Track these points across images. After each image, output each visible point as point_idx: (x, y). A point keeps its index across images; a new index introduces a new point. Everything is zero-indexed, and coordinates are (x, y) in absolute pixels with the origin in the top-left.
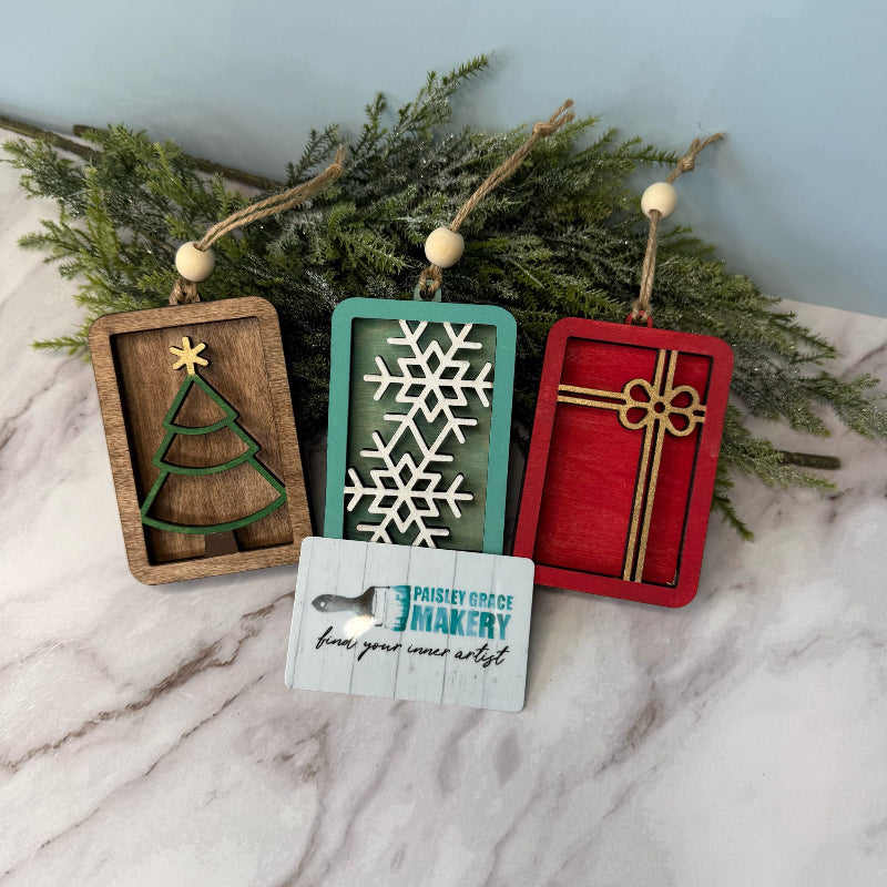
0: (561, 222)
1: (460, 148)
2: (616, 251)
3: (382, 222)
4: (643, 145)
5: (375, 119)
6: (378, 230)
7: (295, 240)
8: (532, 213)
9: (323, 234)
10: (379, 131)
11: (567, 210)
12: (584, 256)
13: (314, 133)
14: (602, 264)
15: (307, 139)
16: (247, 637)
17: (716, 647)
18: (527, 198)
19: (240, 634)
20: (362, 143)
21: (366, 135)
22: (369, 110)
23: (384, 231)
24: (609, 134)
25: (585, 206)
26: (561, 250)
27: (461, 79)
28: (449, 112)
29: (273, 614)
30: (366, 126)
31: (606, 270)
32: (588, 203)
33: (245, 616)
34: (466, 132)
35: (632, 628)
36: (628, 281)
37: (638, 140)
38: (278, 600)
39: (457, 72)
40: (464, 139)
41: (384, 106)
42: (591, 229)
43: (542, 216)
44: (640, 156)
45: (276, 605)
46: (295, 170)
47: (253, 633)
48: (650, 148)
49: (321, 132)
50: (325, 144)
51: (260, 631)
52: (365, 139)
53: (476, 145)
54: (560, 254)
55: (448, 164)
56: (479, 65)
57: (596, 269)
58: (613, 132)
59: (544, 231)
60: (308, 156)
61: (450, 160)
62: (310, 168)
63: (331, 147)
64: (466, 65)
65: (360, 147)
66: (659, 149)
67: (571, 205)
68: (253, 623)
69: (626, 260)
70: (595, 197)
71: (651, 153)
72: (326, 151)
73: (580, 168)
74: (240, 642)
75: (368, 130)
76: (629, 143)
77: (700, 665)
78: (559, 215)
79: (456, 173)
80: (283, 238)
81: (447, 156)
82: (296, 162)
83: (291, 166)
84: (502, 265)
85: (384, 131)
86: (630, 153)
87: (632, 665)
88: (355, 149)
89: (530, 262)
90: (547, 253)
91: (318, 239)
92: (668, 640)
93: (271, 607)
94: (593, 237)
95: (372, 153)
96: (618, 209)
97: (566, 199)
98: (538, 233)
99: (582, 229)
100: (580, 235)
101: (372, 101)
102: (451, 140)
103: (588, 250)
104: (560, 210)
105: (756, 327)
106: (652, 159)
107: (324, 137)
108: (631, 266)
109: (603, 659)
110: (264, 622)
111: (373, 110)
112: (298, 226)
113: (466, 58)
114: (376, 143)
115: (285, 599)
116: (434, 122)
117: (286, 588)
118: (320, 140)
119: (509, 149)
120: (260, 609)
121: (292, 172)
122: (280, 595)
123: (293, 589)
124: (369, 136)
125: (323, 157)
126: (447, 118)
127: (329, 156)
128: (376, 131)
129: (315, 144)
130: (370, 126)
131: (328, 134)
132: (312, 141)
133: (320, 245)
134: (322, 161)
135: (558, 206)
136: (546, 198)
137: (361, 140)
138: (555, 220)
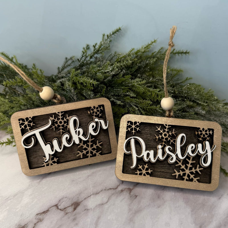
7: (60, 84)
9: (69, 81)
11: (150, 74)
13: (66, 58)
15: (64, 60)
16: (38, 222)
17: (226, 216)
19: (35, 221)
21: (83, 55)
25: (156, 74)
27: (113, 36)
28: (109, 46)
29: (48, 213)
32: (156, 72)
33: (37, 214)
34: (115, 53)
35: (192, 211)
38: (51, 208)
39: (111, 33)
40: (115, 56)
41: (89, 48)
46: (60, 69)
47: (40, 220)
49: (69, 58)
50: (70, 62)
51: (43, 219)
56: (118, 30)
58: (162, 48)
60: (64, 65)
63: (72, 63)
64: (114, 31)
65: (81, 59)
68: (40, 217)
70: (158, 70)
73: (152, 58)
74: (35, 224)
75: (84, 53)
77: (220, 223)
78: (147, 76)
82: (61, 67)
83: (59, 68)
85: (89, 55)
87: (194, 225)
88: (80, 60)
91: (67, 82)
92: (206, 215)
93: (48, 211)
97: (149, 70)
99: (155, 78)
101: (85, 46)
102: (110, 55)
107: (70, 59)
108: (173, 88)
109: (181, 224)
110: (45, 216)
111: (85, 49)
112: (60, 81)
113: (114, 29)
114: (87, 59)
115: (53, 207)
116: (105, 50)
117: (54, 202)
118: (68, 60)
119: (129, 55)
120: (43, 211)
121: (59, 70)
122: (51, 206)
123: (57, 204)
124: (84, 55)
125: (69, 65)
126: (109, 48)
127: (71, 65)
128: (86, 54)
129: (67, 61)
130: (84, 52)
131: (71, 58)
132: (66, 60)
133: (68, 84)
134: (69, 67)
135: (147, 73)
136: (142, 71)
137: (81, 57)
138: (146, 78)
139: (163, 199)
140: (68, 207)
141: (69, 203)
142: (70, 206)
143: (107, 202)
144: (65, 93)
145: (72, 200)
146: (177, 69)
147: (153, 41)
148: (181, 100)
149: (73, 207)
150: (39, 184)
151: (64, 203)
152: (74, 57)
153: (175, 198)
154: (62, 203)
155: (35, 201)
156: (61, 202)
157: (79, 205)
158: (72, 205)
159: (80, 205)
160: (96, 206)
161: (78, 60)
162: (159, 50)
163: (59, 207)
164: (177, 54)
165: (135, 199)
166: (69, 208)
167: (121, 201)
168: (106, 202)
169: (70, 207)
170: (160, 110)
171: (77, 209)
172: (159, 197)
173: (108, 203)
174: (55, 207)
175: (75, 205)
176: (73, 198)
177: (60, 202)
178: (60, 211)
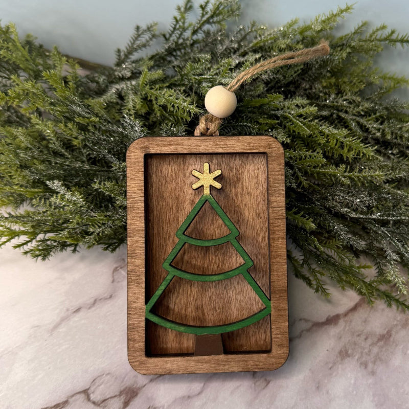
0: (325, 94)
1: (248, 37)
2: (367, 113)
3: (184, 85)
4: (387, 32)
5: (182, 14)
6: (180, 91)
7: (114, 99)
8: (303, 86)
9: (136, 93)
10: (186, 25)
11: (330, 84)
12: (343, 115)
13: (138, 28)
14: (358, 123)
15: (132, 32)
18: (298, 70)
20: (173, 32)
21: (175, 25)
22: (179, 9)
23: (184, 91)
24: (362, 26)
25: (345, 83)
26: (325, 111)
28: (239, 8)
30: (175, 18)
31: (361, 126)
32: (346, 80)
34: (253, 25)
36: (379, 134)
37: (383, 27)
38: (72, 396)
40: (251, 31)
41: (191, 7)
42: (349, 96)
43: (311, 88)
44: (385, 39)
45: (71, 400)
46: (122, 54)
48: (393, 32)
49: (144, 26)
50: (147, 36)
52: (175, 29)
53: (260, 36)
54: (325, 113)
55: (238, 49)
57: (353, 125)
58: (365, 24)
59: (313, 98)
60: (133, 44)
61: (240, 46)
62: (135, 53)
63: (151, 39)
65: (171, 35)
66: (401, 33)
67: (333, 80)
69: (377, 120)
70: (351, 74)
71: (394, 37)
72: (148, 41)
73: (339, 49)
75: (177, 21)
76: (378, 30)
78: (324, 87)
79: (244, 54)
80: (104, 97)
81: (239, 43)
82: (123, 48)
83: (119, 51)
84: (277, 118)
85: (190, 25)
86: (378, 37)
88: (168, 36)
89: (300, 116)
90: (313, 109)
91: (132, 97)
94: (350, 103)
95: (181, 41)
96: (370, 84)
97: (329, 75)
98: (308, 98)
99: (342, 97)
100: (340, 101)
101: (181, 3)
102: (241, 30)
103: (346, 112)
104: (325, 84)
106: (396, 41)
107: (145, 31)
108: (382, 123)
111: (182, 9)
112: (118, 89)
114: (184, 34)
115: (78, 396)
116: (228, 17)
117: (81, 385)
118: (142, 33)
119: (284, 35)
120: (55, 403)
121: (119, 56)
122: (75, 392)
123: (87, 387)
124: (178, 26)
125: (144, 46)
126: (237, 12)
127: (149, 45)
128: (184, 23)
129: (139, 36)
130: (178, 18)
131: (149, 29)
132: (136, 33)
133: (133, 100)
134: (144, 49)
135: (323, 81)
136: (314, 74)
137: (172, 29)
138: (321, 92)
139: (328, 392)
140: (111, 397)
141: (114, 389)
142: (115, 396)
143: (200, 393)
144: (121, 130)
145: (122, 382)
146: (395, 77)
147: (344, 7)
148: (397, 154)
149: (123, 398)
150: (51, 335)
151: (102, 386)
152: (156, 24)
153: (355, 392)
154: (99, 386)
155: (40, 377)
156: (97, 384)
157: (137, 395)
158: (121, 393)
159: (139, 395)
160: (175, 401)
161: (164, 36)
162: (356, 28)
163: (92, 397)
164: (399, 45)
165: (264, 388)
166: (112, 401)
167: (232, 393)
168: (197, 392)
169: (116, 398)
170: (345, 177)
171: (131, 403)
172: (318, 388)
173: (203, 395)
174: (83, 395)
175: (127, 394)
176: (124, 378)
177: (94, 385)
178: (92, 406)
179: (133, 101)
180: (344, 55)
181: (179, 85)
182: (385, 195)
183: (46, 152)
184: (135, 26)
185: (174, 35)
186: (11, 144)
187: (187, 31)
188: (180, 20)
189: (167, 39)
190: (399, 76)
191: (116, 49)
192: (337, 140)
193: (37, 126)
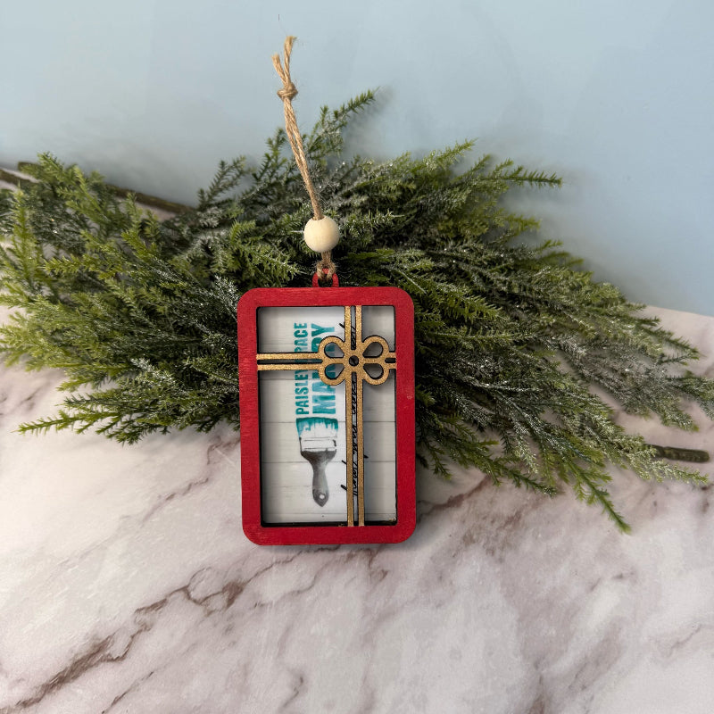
0: (443, 239)
1: (351, 174)
2: (492, 263)
3: (280, 237)
4: (514, 167)
5: (275, 149)
6: (276, 244)
7: (201, 253)
8: (417, 230)
9: (225, 247)
10: (280, 161)
11: (448, 228)
12: (463, 266)
13: (223, 164)
14: (481, 275)
15: (217, 169)
16: (140, 632)
17: (602, 639)
18: (411, 215)
19: (133, 629)
20: (264, 171)
21: (267, 163)
22: (270, 142)
23: (281, 244)
24: (484, 160)
25: (464, 225)
26: (443, 261)
27: (351, 113)
28: (341, 142)
29: (166, 609)
30: (267, 156)
31: (485, 279)
32: (466, 222)
33: (139, 610)
34: (357, 161)
35: (520, 620)
36: (504, 289)
37: (509, 163)
38: (171, 594)
39: (347, 107)
40: (355, 167)
42: (470, 243)
43: (426, 233)
44: (511, 177)
45: (169, 599)
46: (206, 195)
47: (145, 628)
48: (520, 169)
49: (229, 162)
50: (234, 173)
51: (152, 625)
52: (266, 167)
53: (366, 172)
54: (442, 265)
55: (341, 189)
56: (366, 99)
57: (475, 278)
58: (487, 158)
59: (427, 245)
60: (218, 183)
61: (343, 185)
62: (220, 194)
63: (238, 176)
64: (354, 100)
65: (262, 174)
66: (530, 169)
67: (451, 223)
68: (146, 618)
69: (502, 270)
70: (472, 216)
71: (521, 174)
72: (234, 179)
73: (458, 189)
74: (133, 637)
75: (269, 159)
76: (502, 166)
77: (586, 657)
78: (441, 232)
79: (348, 195)
80: (189, 252)
81: (341, 181)
82: (207, 189)
83: (202, 192)
84: (387, 273)
85: (284, 161)
86: (503, 175)
87: (520, 658)
88: (258, 175)
89: (414, 271)
90: (429, 263)
91: (221, 251)
92: (554, 632)
93: (164, 602)
94: (471, 251)
95: (274, 180)
96: (494, 227)
97: (446, 218)
98: (422, 248)
99: (462, 244)
100: (460, 249)
101: (273, 135)
102: (343, 167)
103: (467, 262)
104: (441, 228)
105: (624, 331)
106: (522, 179)
107: (231, 167)
108: (506, 276)
109: (490, 654)
110: (157, 616)
111: (274, 143)
112: (204, 241)
113: (355, 95)
114: (277, 171)
115: (177, 594)
116: (328, 152)
117: (179, 582)
118: (228, 170)
119: (394, 173)
120: (152, 603)
121: (203, 197)
122: (173, 590)
123: (187, 584)
124: (270, 164)
125: (231, 185)
126: (339, 147)
127: (236, 184)
128: (276, 161)
129: (224, 173)
130: (270, 155)
131: (235, 165)
132: (220, 169)
133: (223, 256)
134: (230, 188)
135: (440, 224)
136: (429, 217)
137: (263, 167)
138: (437, 237)
139: (451, 583)
140: (214, 595)
141: (216, 586)
142: (218, 593)
143: (310, 587)
144: (211, 294)
145: (225, 576)
146: (523, 219)
147: (461, 143)
148: (527, 308)
149: (226, 595)
150: (143, 526)
151: (203, 582)
152: (243, 159)
154: (200, 582)
155: (134, 574)
156: (197, 581)
157: (242, 590)
158: (224, 590)
159: (244, 592)
160: (284, 597)
161: (255, 175)
163: (193, 595)
164: (526, 183)
165: (381, 580)
166: (216, 598)
167: (346, 585)
168: (308, 586)
169: (219, 595)
171: (236, 600)
172: (441, 578)
173: (314, 589)
174: (182, 593)
175: (231, 590)
176: (227, 572)
177: (194, 581)
178: (193, 604)
179: (223, 258)
180: (464, 198)
181: (274, 237)
182: (512, 360)
183: (127, 322)
184: (219, 162)
185: (265, 174)
186: (87, 313)
187: (280, 168)
188: (273, 157)
189: (258, 179)
190: (527, 217)
191: (198, 190)
192: (457, 300)
193: (115, 293)
